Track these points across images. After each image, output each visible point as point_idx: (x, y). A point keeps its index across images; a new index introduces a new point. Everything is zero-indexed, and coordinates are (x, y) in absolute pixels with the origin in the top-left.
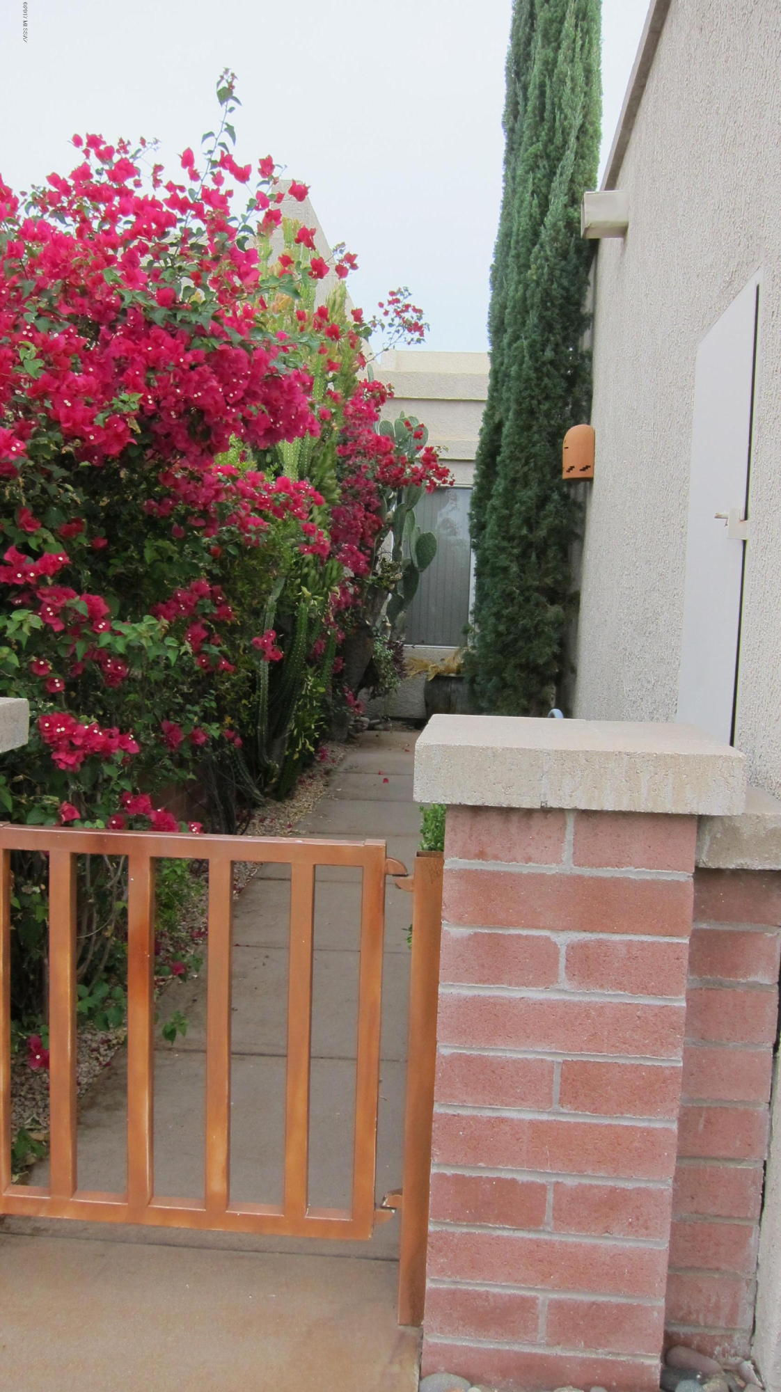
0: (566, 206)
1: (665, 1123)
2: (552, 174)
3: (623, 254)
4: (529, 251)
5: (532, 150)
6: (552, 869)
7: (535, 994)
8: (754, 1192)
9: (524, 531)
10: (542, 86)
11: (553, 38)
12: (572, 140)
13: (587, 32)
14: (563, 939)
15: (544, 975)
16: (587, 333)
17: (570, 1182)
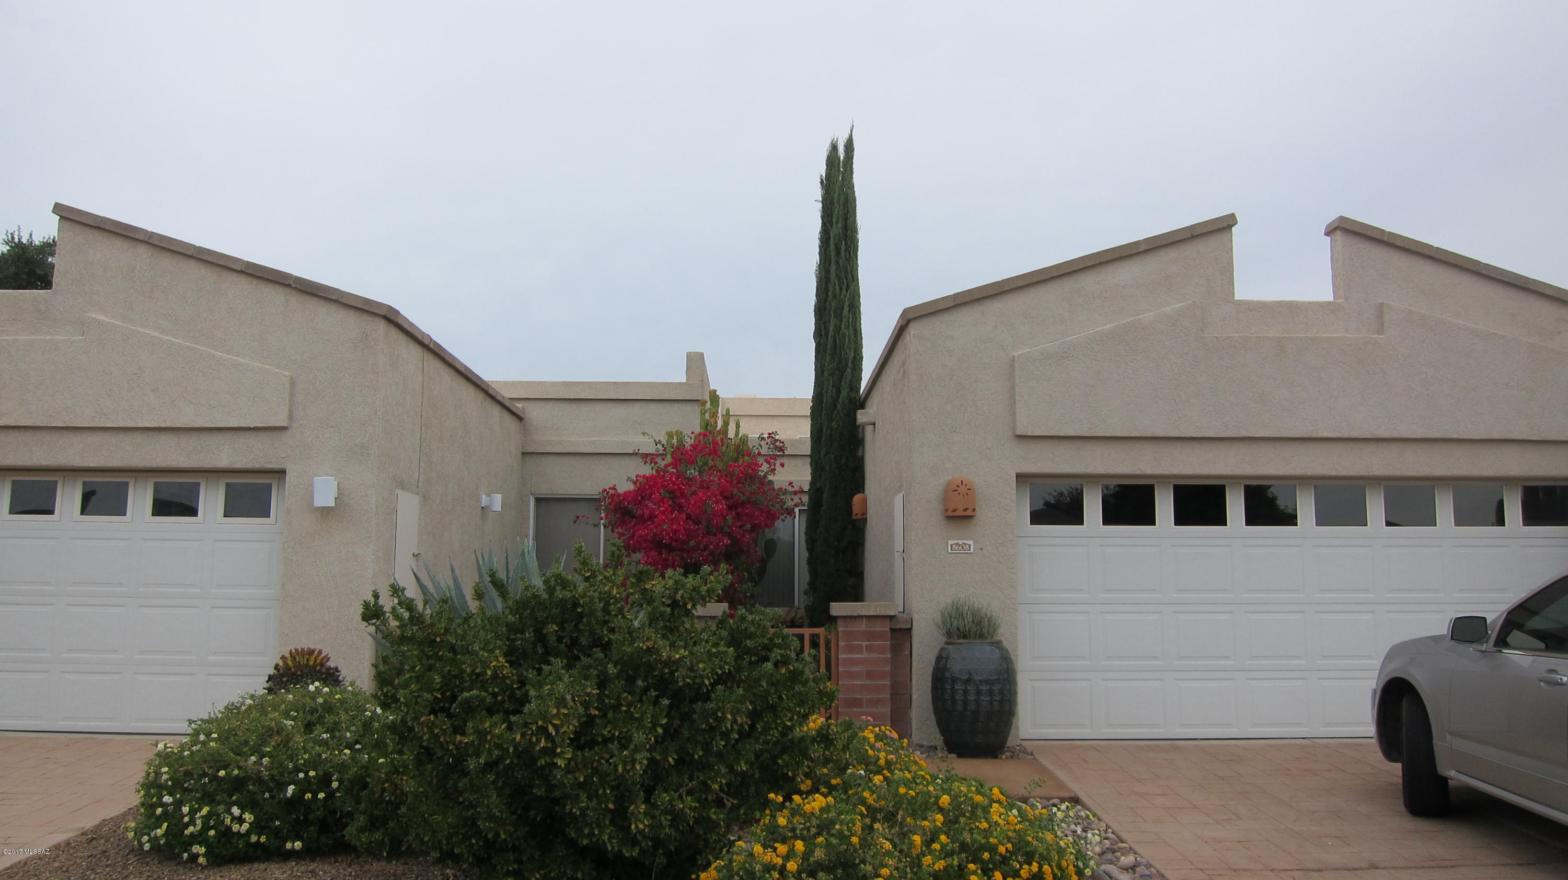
0: (848, 393)
1: (887, 682)
2: (841, 379)
3: (874, 435)
4: (832, 413)
5: (831, 366)
6: (861, 629)
7: (859, 656)
8: (909, 702)
9: (836, 543)
10: (834, 337)
11: (839, 314)
12: (850, 364)
13: (854, 313)
14: (864, 644)
15: (861, 652)
16: (861, 448)
17: (869, 697)
